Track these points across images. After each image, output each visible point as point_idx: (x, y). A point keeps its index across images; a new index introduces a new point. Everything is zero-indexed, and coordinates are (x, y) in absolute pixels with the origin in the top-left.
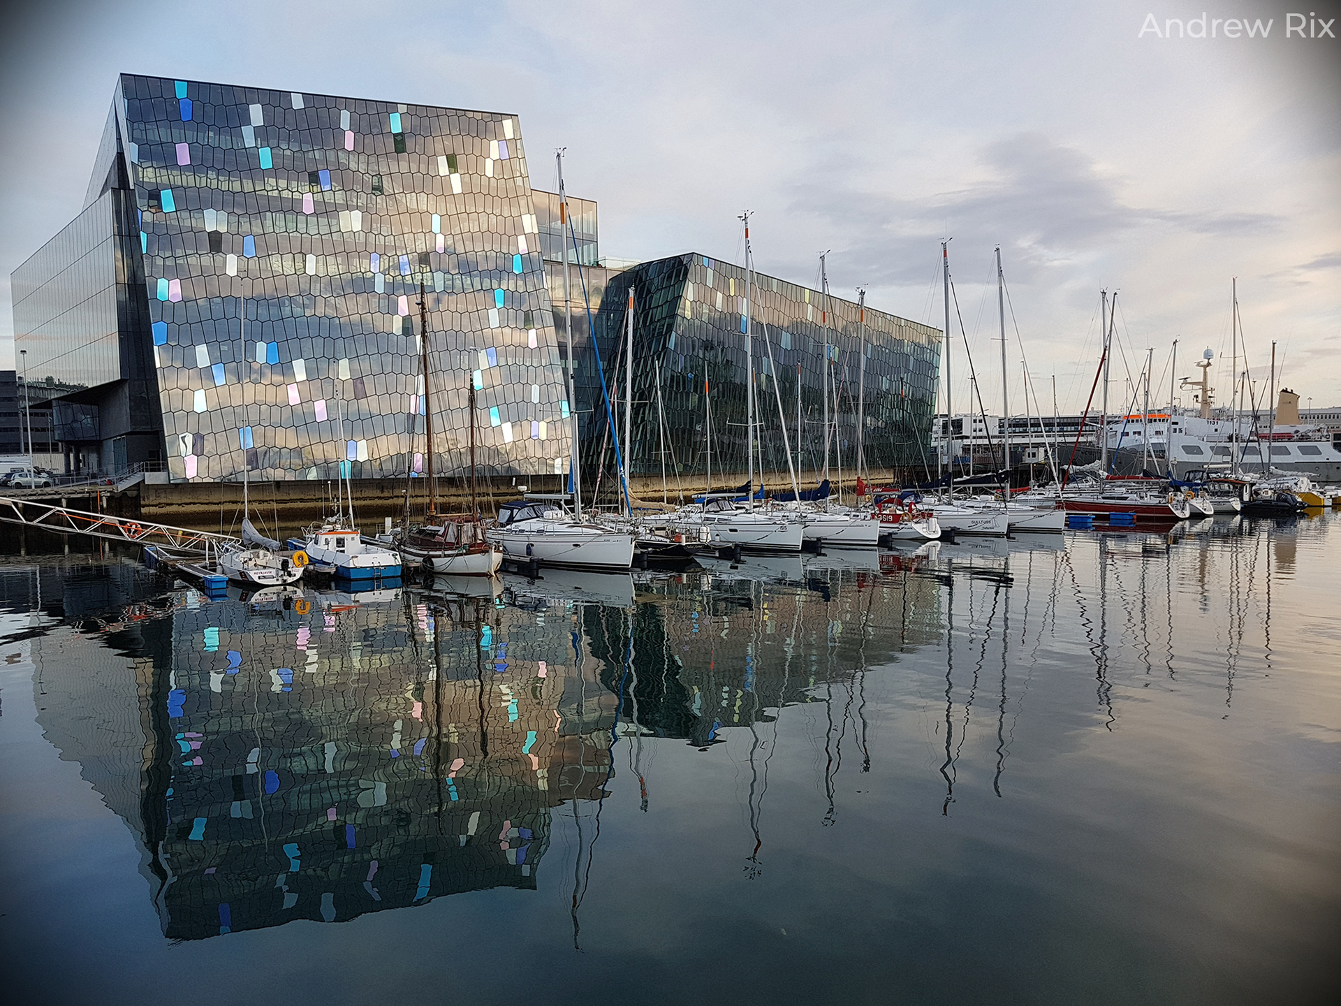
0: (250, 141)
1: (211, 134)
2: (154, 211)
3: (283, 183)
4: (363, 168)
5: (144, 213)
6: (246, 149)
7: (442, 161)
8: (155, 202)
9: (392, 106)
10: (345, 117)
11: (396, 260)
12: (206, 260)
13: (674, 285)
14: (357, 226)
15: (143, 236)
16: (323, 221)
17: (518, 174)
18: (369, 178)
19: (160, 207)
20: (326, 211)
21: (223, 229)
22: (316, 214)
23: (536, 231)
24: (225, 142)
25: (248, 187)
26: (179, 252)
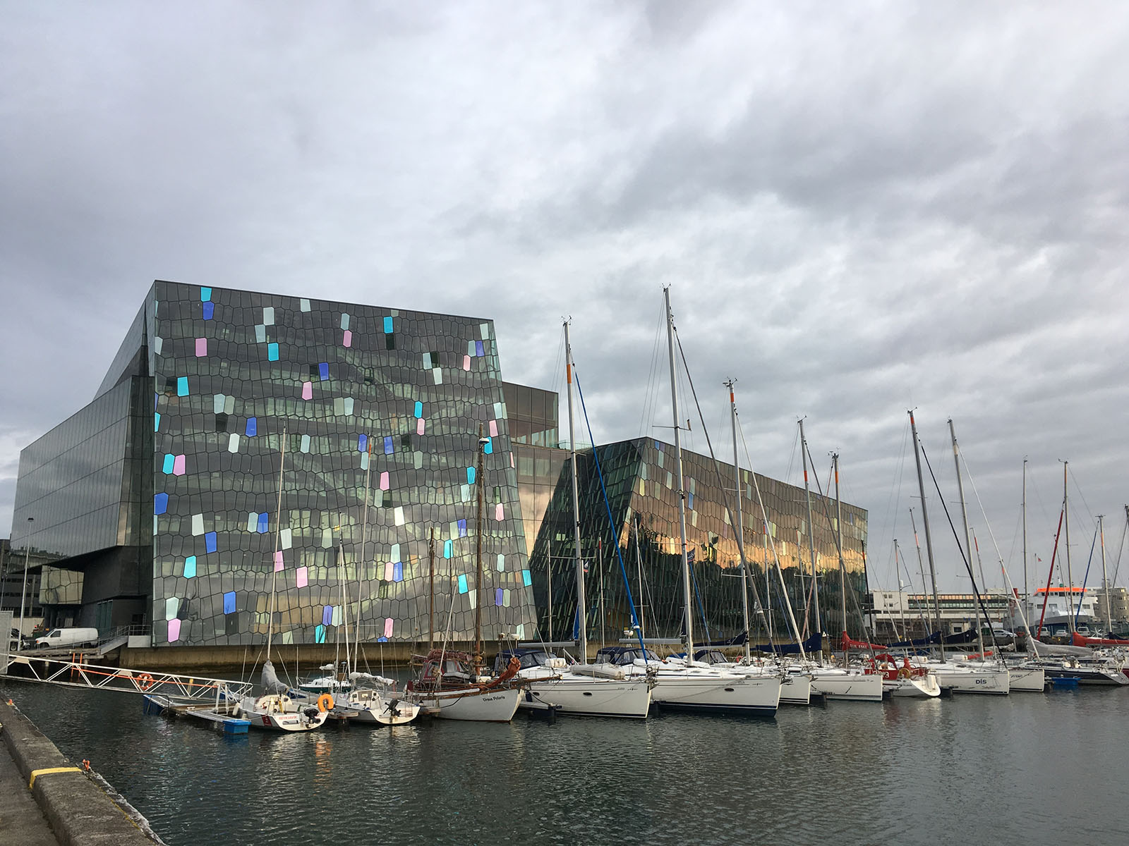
0: (261, 337)
1: (228, 331)
2: (169, 395)
3: (286, 375)
4: (357, 362)
5: (160, 397)
6: (257, 344)
7: (427, 357)
8: (170, 388)
9: (386, 311)
10: (345, 320)
11: (381, 441)
12: (212, 439)
13: (629, 465)
14: (349, 411)
15: (157, 417)
16: (318, 406)
17: (492, 369)
18: (362, 371)
19: (175, 391)
20: (323, 398)
21: (229, 412)
22: (314, 401)
23: (505, 417)
24: (240, 338)
25: (255, 376)
26: (187, 431)
